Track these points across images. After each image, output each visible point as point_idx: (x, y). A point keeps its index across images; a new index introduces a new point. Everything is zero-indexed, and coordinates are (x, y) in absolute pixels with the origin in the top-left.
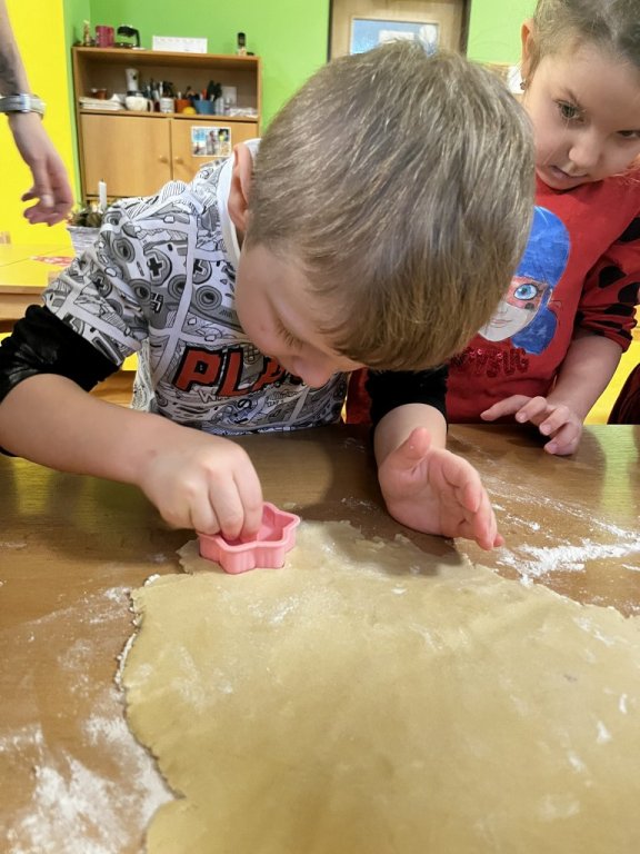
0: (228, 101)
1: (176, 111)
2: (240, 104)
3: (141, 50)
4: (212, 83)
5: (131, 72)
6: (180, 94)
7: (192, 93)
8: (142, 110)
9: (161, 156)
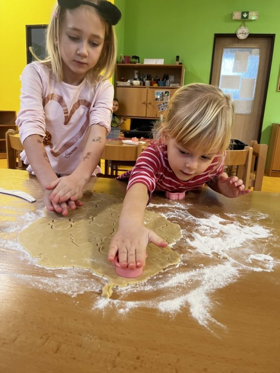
1: (151, 85)
2: (175, 82)
3: (139, 64)
4: (165, 75)
5: (136, 72)
6: (153, 79)
7: (157, 78)
8: (138, 85)
9: (143, 102)
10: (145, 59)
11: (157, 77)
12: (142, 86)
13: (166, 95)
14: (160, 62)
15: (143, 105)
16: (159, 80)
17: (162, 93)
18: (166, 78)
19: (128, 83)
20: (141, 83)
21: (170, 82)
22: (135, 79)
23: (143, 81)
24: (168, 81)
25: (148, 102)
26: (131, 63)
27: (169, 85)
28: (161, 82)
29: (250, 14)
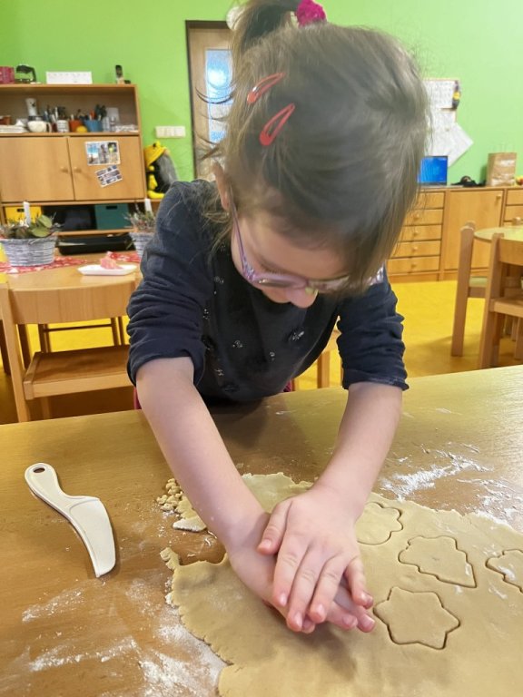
0: (113, 119)
1: (71, 130)
2: (123, 122)
3: (38, 84)
4: (98, 106)
5: (30, 101)
6: (72, 116)
7: (82, 115)
8: (42, 131)
9: (62, 168)
13: (111, 149)
14: (84, 79)
15: (64, 174)
17: (102, 147)
19: (19, 127)
20: (47, 126)
24: (107, 119)
25: (75, 168)
26: (17, 81)
27: (113, 130)
28: (91, 122)
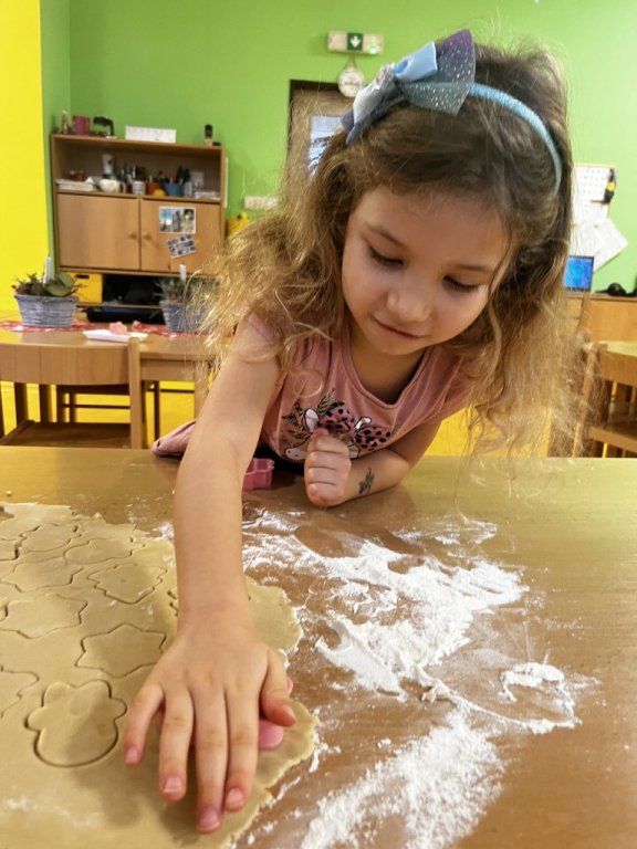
1: (147, 192)
3: (114, 139)
4: (181, 169)
5: (107, 158)
6: (151, 178)
7: (163, 177)
8: (114, 191)
9: (130, 233)
10: (127, 128)
11: (160, 173)
12: (124, 194)
13: (187, 217)
14: (167, 137)
15: (132, 241)
16: (167, 181)
17: (178, 213)
18: (184, 176)
19: (88, 185)
20: (121, 187)
21: (193, 186)
22: (106, 177)
23: (126, 180)
25: (144, 234)
26: (93, 134)
27: (193, 195)
28: (171, 185)
29: (366, 39)
